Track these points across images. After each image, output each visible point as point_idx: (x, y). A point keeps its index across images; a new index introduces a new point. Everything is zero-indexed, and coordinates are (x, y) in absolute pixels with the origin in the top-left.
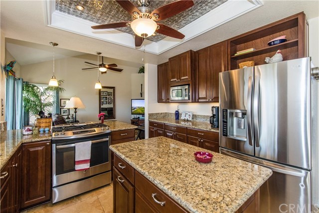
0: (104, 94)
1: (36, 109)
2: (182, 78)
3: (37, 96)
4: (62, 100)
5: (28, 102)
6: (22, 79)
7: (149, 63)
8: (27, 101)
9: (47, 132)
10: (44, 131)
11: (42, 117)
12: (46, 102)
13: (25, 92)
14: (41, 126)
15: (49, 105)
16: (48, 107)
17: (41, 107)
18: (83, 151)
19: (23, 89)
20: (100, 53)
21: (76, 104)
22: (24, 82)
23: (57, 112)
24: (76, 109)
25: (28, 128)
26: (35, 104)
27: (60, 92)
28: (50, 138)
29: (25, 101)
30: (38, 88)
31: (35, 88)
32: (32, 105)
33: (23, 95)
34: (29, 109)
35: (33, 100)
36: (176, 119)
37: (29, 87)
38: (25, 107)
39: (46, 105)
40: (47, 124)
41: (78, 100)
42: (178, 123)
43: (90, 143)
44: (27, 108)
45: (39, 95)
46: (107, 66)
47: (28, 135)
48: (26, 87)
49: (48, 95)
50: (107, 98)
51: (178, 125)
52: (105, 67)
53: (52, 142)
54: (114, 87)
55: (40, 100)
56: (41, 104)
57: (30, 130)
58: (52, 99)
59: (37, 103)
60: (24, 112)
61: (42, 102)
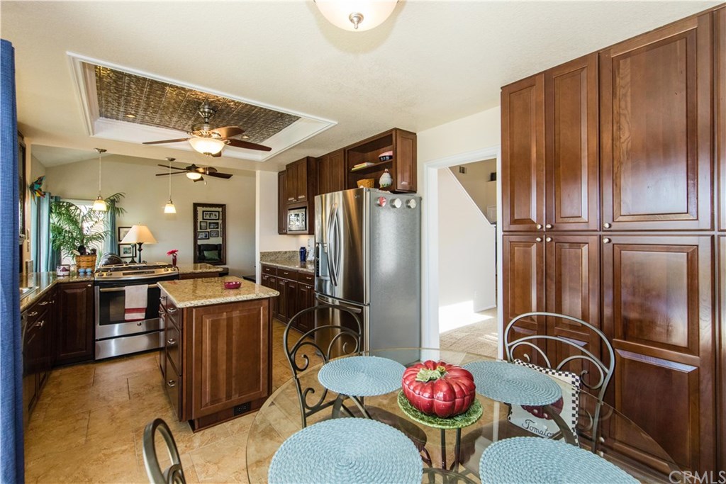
0: (213, 217)
1: (74, 245)
2: (300, 197)
3: (75, 223)
4: (121, 229)
5: (60, 233)
6: (50, 194)
7: (260, 169)
8: (58, 231)
9: (89, 273)
10: (85, 273)
11: (82, 254)
12: (92, 232)
13: (54, 215)
14: (82, 265)
15: (98, 237)
16: (94, 242)
17: (82, 241)
18: (136, 297)
19: (50, 211)
20: (173, 160)
21: (140, 235)
22: (52, 198)
23: (112, 249)
24: (140, 244)
25: (64, 268)
26: (72, 237)
27: (117, 215)
28: (93, 279)
29: (54, 230)
30: (77, 208)
31: (73, 208)
32: (67, 238)
33: (51, 221)
34: (61, 245)
35: (67, 229)
36: (301, 261)
37: (61, 207)
38: (54, 241)
39: (91, 238)
40: (90, 264)
41: (145, 229)
42: (305, 267)
43: (146, 287)
44: (58, 243)
45: (80, 221)
46: (201, 170)
47: (63, 276)
48: (56, 206)
49: (95, 219)
50: (217, 223)
51: (305, 270)
52: (198, 172)
53: (95, 283)
54: (225, 205)
55: (81, 230)
56: (83, 236)
57: (66, 270)
58: (102, 227)
59: (75, 234)
60: (53, 251)
61: (85, 232)
